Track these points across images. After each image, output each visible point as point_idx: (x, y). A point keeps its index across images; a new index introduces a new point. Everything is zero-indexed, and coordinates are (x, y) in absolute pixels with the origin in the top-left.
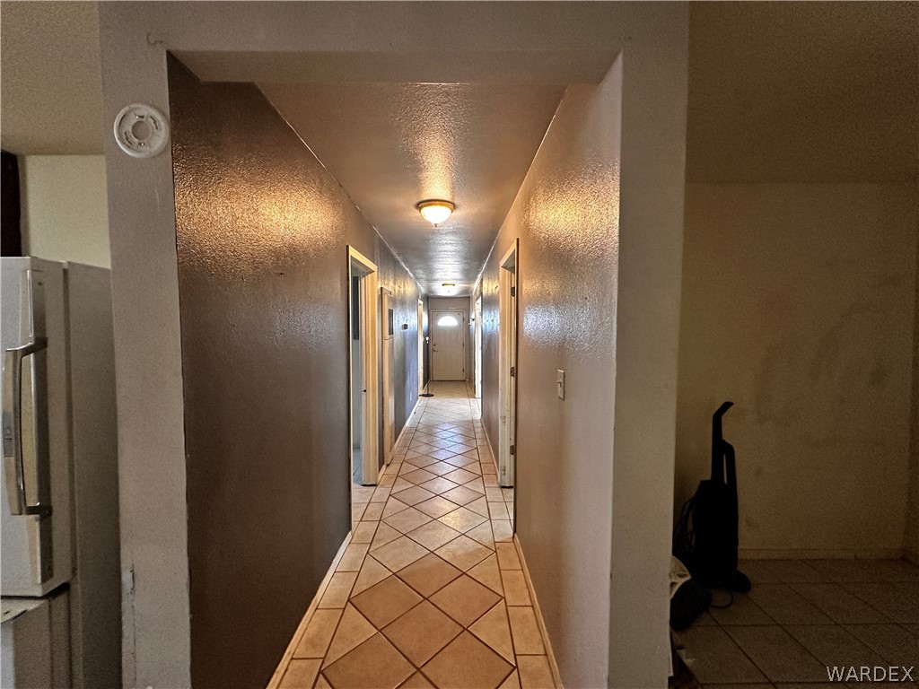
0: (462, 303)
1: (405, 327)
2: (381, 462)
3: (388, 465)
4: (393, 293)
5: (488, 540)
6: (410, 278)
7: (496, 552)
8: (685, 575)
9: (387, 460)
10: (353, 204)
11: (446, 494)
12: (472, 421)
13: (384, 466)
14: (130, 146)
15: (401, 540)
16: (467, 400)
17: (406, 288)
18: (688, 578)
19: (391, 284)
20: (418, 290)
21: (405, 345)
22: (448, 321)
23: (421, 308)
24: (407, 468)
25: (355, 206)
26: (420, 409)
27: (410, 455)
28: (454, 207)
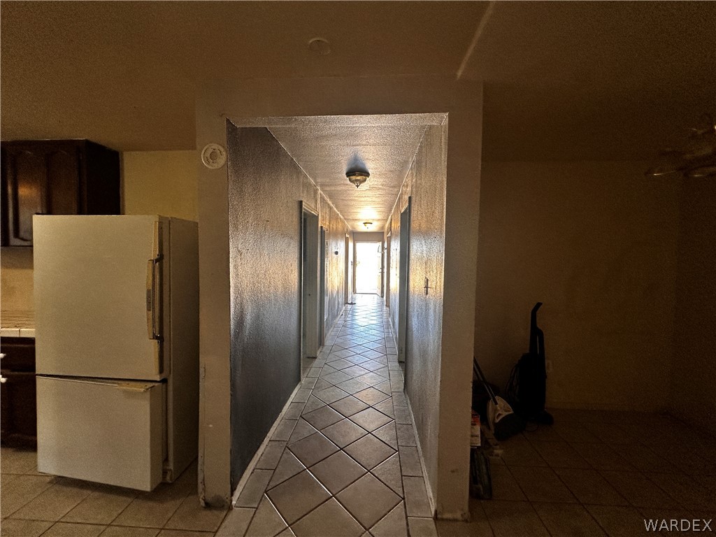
1: (337, 253)
4: (329, 229)
5: (387, 391)
6: (340, 218)
7: (392, 397)
8: (509, 411)
14: (209, 163)
17: (338, 226)
18: (512, 412)
19: (328, 223)
20: (346, 227)
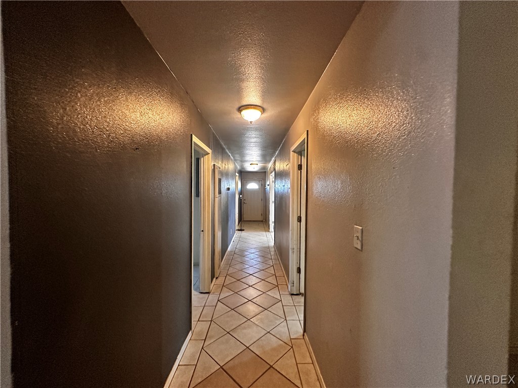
0: (261, 175)
1: (228, 189)
2: (213, 276)
3: (217, 278)
4: (221, 168)
5: (285, 338)
6: (232, 160)
7: (292, 347)
9: (216, 275)
10: (196, 107)
11: (255, 299)
12: (269, 247)
13: (215, 279)
15: (226, 337)
16: (264, 233)
17: (229, 165)
19: (220, 163)
20: (236, 167)
21: (228, 199)
22: (253, 186)
23: (237, 178)
24: (229, 280)
25: (197, 109)
26: (237, 238)
27: (231, 270)
28: (263, 110)
